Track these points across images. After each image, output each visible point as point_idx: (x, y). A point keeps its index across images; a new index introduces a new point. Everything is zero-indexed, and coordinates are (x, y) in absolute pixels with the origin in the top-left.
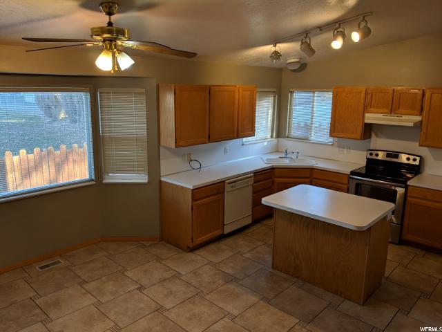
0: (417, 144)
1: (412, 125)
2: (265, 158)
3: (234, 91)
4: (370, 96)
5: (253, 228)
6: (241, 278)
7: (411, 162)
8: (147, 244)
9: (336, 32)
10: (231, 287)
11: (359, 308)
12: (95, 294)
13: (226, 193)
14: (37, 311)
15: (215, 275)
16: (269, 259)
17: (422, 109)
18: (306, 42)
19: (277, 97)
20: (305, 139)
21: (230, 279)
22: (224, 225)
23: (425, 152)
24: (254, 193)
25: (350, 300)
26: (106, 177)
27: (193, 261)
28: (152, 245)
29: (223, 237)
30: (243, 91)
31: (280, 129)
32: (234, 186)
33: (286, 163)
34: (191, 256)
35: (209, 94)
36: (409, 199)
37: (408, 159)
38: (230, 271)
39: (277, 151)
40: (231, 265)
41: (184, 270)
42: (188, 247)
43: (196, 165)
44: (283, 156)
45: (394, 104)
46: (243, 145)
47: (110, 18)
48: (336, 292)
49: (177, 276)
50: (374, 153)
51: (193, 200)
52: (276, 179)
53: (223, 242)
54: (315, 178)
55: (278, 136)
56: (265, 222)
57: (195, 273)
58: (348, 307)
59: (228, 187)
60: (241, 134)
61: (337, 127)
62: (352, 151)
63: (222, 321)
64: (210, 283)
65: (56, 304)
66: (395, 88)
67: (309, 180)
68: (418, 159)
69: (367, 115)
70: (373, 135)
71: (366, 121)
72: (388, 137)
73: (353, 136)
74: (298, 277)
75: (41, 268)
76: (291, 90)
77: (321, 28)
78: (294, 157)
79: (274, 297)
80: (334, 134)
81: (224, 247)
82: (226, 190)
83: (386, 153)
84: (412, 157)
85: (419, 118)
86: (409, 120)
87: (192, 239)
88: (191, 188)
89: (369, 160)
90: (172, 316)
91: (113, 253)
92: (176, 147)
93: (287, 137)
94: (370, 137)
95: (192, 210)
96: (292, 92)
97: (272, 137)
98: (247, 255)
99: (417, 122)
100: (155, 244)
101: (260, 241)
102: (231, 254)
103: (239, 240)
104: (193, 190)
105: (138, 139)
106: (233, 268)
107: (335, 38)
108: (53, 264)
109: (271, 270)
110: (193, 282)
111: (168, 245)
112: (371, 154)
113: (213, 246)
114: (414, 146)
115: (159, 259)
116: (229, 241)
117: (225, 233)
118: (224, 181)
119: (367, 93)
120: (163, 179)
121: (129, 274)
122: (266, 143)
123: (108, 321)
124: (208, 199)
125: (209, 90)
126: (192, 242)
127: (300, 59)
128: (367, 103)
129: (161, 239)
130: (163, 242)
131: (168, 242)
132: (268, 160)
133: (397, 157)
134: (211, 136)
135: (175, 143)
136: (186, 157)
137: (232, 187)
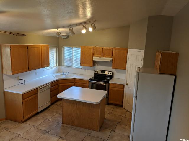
0: (111, 67)
1: (109, 61)
2: (55, 75)
3: (39, 47)
4: (94, 50)
5: (51, 107)
6: (50, 130)
7: (109, 74)
9: (83, 27)
10: (45, 136)
11: (98, 133)
13: (38, 93)
15: (37, 132)
16: (61, 120)
17: (112, 55)
18: (71, 29)
19: (57, 49)
20: (70, 67)
21: (44, 132)
22: (38, 108)
23: (114, 70)
24: (51, 92)
25: (94, 130)
27: (25, 127)
28: (2, 123)
29: (38, 113)
30: (43, 47)
31: (60, 62)
32: (42, 90)
33: (64, 77)
34: (23, 125)
35: (28, 49)
36: (110, 88)
37: (109, 73)
38: (44, 129)
39: (59, 72)
40: (44, 125)
41: (21, 132)
42: (22, 121)
43: (22, 82)
44: (62, 74)
45: (103, 53)
46: (44, 70)
48: (89, 128)
50: (97, 71)
51: (23, 99)
52: (60, 84)
53: (39, 115)
54: (76, 83)
55: (59, 65)
56: (56, 103)
57: (27, 133)
58: (94, 133)
59: (39, 91)
60: (43, 66)
61: (83, 62)
62: (89, 71)
64: (35, 136)
66: (103, 47)
67: (73, 84)
68: (112, 73)
69: (94, 57)
70: (96, 64)
71: (94, 60)
72: (101, 65)
73: (89, 65)
74: (73, 125)
76: (63, 46)
77: (77, 24)
78: (67, 74)
79: (65, 136)
80: (82, 65)
81: (39, 118)
83: (101, 71)
84: (110, 72)
85: (111, 59)
86: (108, 59)
87: (24, 117)
88: (22, 93)
89: (95, 74)
92: (12, 74)
93: (63, 66)
94: (95, 65)
95: (23, 104)
96: (64, 47)
97: (56, 66)
98: (51, 120)
99: (111, 60)
100: (4, 122)
101: (55, 112)
102: (43, 120)
103: (46, 113)
104: (22, 94)
106: (45, 127)
107: (82, 29)
109: (62, 124)
110: (27, 137)
111: (11, 121)
112: (96, 72)
113: (34, 118)
114: (110, 68)
115: (7, 129)
116: (41, 115)
117: (39, 111)
118: (37, 88)
119: (93, 49)
120: (5, 90)
122: (54, 69)
124: (30, 98)
125: (28, 47)
126: (24, 118)
127: (67, 34)
128: (94, 53)
129: (6, 119)
131: (10, 120)
132: (56, 76)
133: (105, 72)
134: (29, 68)
135: (12, 73)
136: (17, 78)
137: (41, 91)
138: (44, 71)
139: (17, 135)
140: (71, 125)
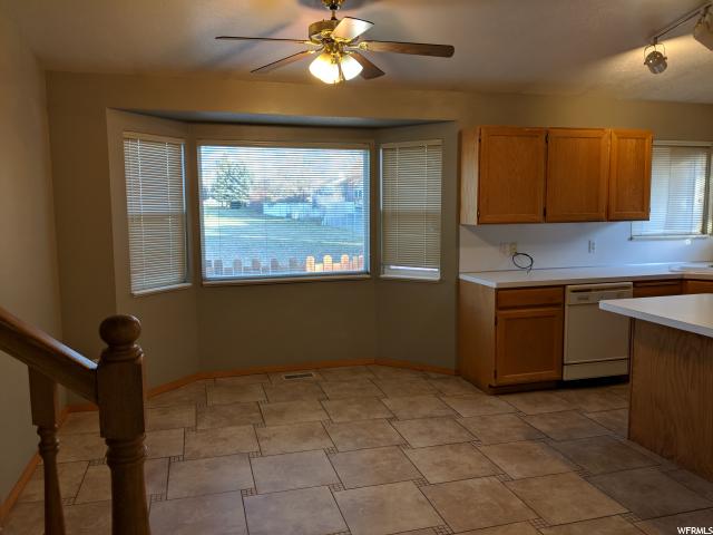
3: (600, 138)
6: (557, 439)
8: (433, 375)
12: (331, 412)
13: (567, 307)
14: (258, 414)
15: (515, 427)
21: (537, 437)
22: (563, 364)
26: (386, 270)
27: (491, 405)
30: (619, 138)
32: (586, 298)
34: (493, 400)
35: (547, 142)
38: (544, 428)
40: (553, 421)
41: (467, 412)
42: (490, 386)
43: (525, 262)
46: (631, 239)
47: (334, 13)
49: (454, 417)
51: (499, 307)
57: (483, 419)
59: (571, 298)
60: (615, 213)
63: (485, 479)
64: (499, 434)
65: (280, 413)
74: (670, 458)
75: (287, 377)
79: (603, 474)
82: (567, 302)
87: (495, 372)
88: (494, 286)
90: (414, 456)
91: (380, 377)
92: (478, 223)
95: (496, 324)
97: (704, 231)
98: (592, 416)
102: (563, 409)
104: (498, 290)
105: (427, 215)
106: (553, 425)
108: (301, 376)
109: (623, 440)
111: (464, 382)
115: (439, 393)
117: (564, 379)
118: (564, 286)
120: (462, 277)
121: (387, 402)
123: (328, 440)
125: (547, 135)
126: (496, 376)
129: (457, 373)
130: (460, 378)
134: (548, 211)
135: (478, 217)
136: (508, 248)
137: (580, 299)
138: (631, 243)
139: (451, 412)
140: (661, 455)
